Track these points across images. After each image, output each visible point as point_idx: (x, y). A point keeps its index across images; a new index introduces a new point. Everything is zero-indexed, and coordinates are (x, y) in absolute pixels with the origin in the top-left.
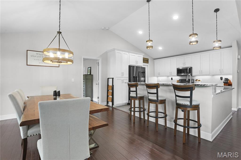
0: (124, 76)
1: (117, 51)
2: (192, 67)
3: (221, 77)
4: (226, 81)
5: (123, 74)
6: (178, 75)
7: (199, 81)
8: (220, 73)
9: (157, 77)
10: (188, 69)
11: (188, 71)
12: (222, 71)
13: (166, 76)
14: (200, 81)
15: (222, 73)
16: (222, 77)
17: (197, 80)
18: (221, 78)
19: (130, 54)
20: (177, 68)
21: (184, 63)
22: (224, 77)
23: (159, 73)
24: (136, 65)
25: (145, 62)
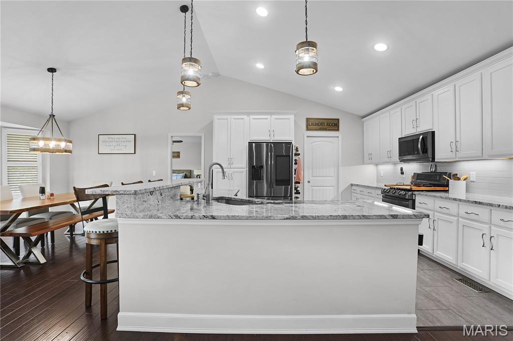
0: (235, 165)
2: (433, 132)
5: (230, 162)
6: (401, 161)
9: (376, 165)
10: (421, 138)
11: (419, 146)
17: (455, 175)
19: (252, 117)
20: (399, 138)
21: (416, 122)
23: (370, 154)
24: (269, 139)
25: (325, 129)
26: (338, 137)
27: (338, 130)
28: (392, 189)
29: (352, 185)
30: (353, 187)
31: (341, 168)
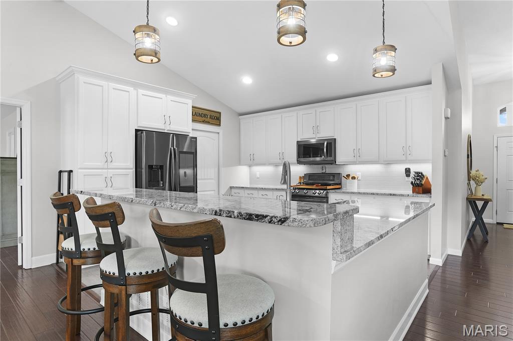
0: (114, 164)
1: (82, 79)
2: (335, 139)
3: (406, 169)
4: (418, 179)
5: (108, 158)
6: (299, 162)
7: (354, 178)
8: (404, 158)
9: (250, 166)
10: (325, 144)
11: (325, 150)
12: (409, 153)
13: (270, 164)
14: (356, 180)
15: (409, 158)
16: (409, 169)
17: (348, 176)
18: (408, 171)
19: (141, 91)
20: (297, 142)
21: (316, 128)
22: (414, 168)
23: (252, 155)
24: (164, 128)
25: (208, 123)
26: (218, 133)
27: (219, 125)
28: (296, 189)
29: (231, 188)
30: (233, 190)
31: (222, 170)
